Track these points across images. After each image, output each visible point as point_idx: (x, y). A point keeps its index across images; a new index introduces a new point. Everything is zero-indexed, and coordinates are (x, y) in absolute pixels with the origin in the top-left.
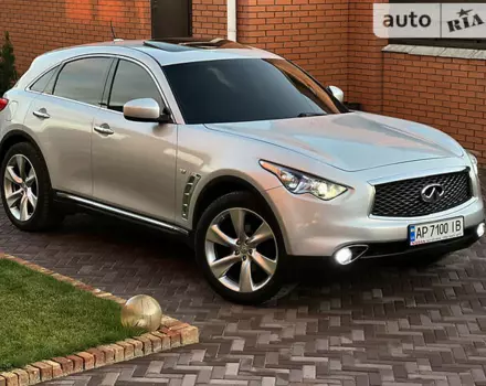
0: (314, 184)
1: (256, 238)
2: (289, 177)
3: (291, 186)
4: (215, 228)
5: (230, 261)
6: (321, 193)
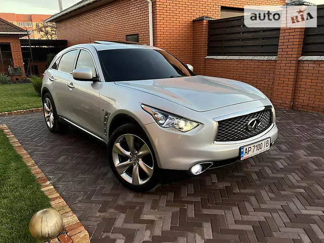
0: (176, 121)
1: (141, 153)
2: (160, 116)
3: (161, 122)
4: (118, 145)
5: (127, 165)
6: (181, 127)
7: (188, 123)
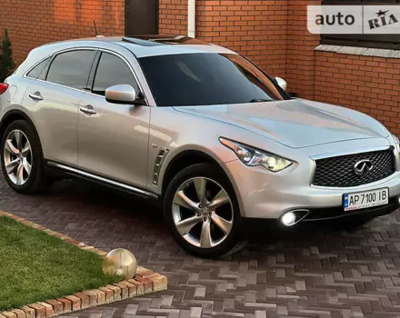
0: (265, 158)
1: (215, 202)
2: (244, 152)
3: (246, 159)
4: (181, 193)
6: (271, 165)
7: (280, 161)
